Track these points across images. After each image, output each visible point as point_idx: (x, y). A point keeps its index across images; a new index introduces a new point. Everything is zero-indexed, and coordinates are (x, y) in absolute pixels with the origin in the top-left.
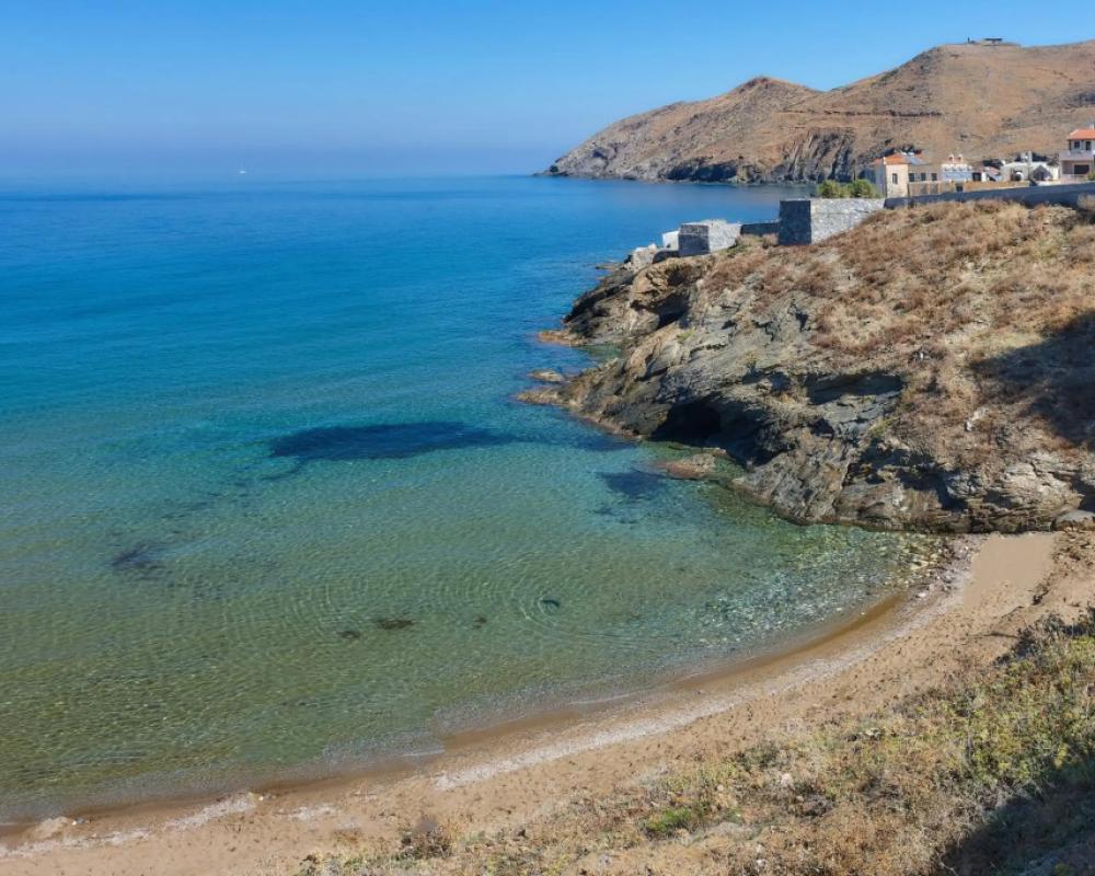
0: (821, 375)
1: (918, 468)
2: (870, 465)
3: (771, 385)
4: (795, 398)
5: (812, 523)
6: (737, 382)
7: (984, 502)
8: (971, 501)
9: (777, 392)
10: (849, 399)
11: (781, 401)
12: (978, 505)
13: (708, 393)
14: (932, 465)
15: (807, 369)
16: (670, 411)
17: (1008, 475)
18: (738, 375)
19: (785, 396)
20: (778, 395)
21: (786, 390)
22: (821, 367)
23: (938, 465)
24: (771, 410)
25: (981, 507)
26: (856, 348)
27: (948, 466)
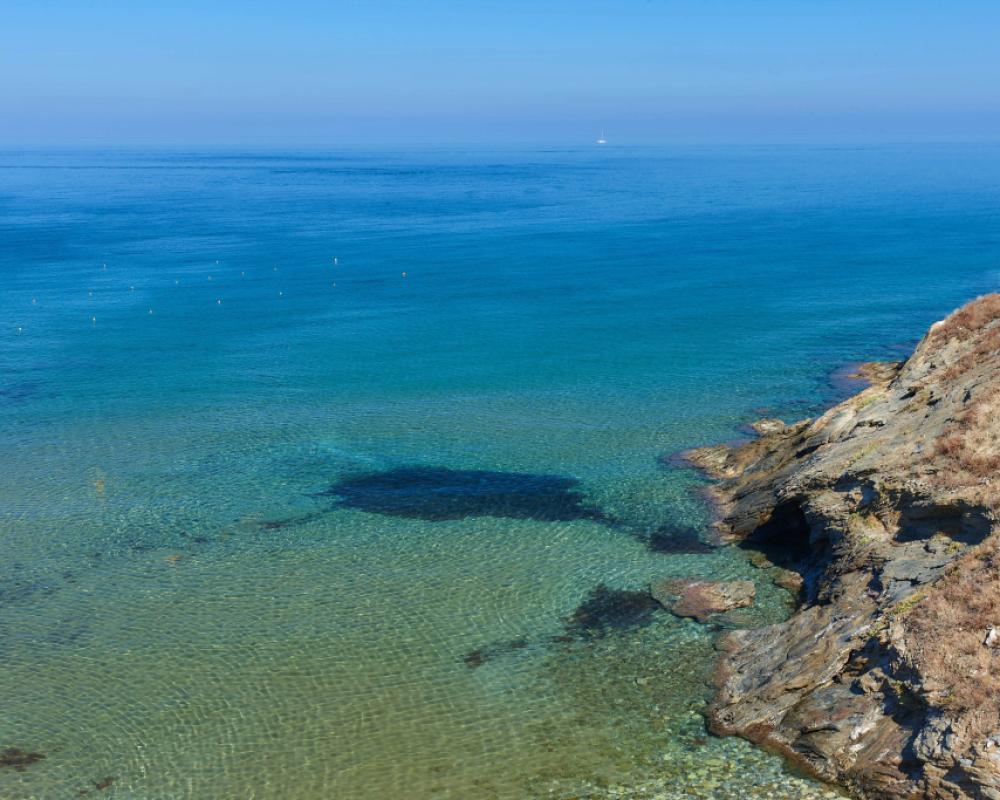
0: (918, 497)
1: (903, 687)
2: (866, 659)
3: (861, 498)
4: (884, 524)
5: (728, 734)
6: (830, 485)
7: (946, 778)
8: (929, 768)
9: (865, 511)
10: (939, 541)
11: (866, 524)
12: (938, 779)
13: (793, 494)
14: (916, 688)
15: (904, 483)
16: (776, 508)
17: (990, 744)
18: (831, 475)
19: (872, 518)
20: (865, 516)
21: (875, 510)
22: (922, 484)
23: (922, 690)
24: (848, 536)
25: (941, 785)
26: (979, 462)
27: (933, 698)
